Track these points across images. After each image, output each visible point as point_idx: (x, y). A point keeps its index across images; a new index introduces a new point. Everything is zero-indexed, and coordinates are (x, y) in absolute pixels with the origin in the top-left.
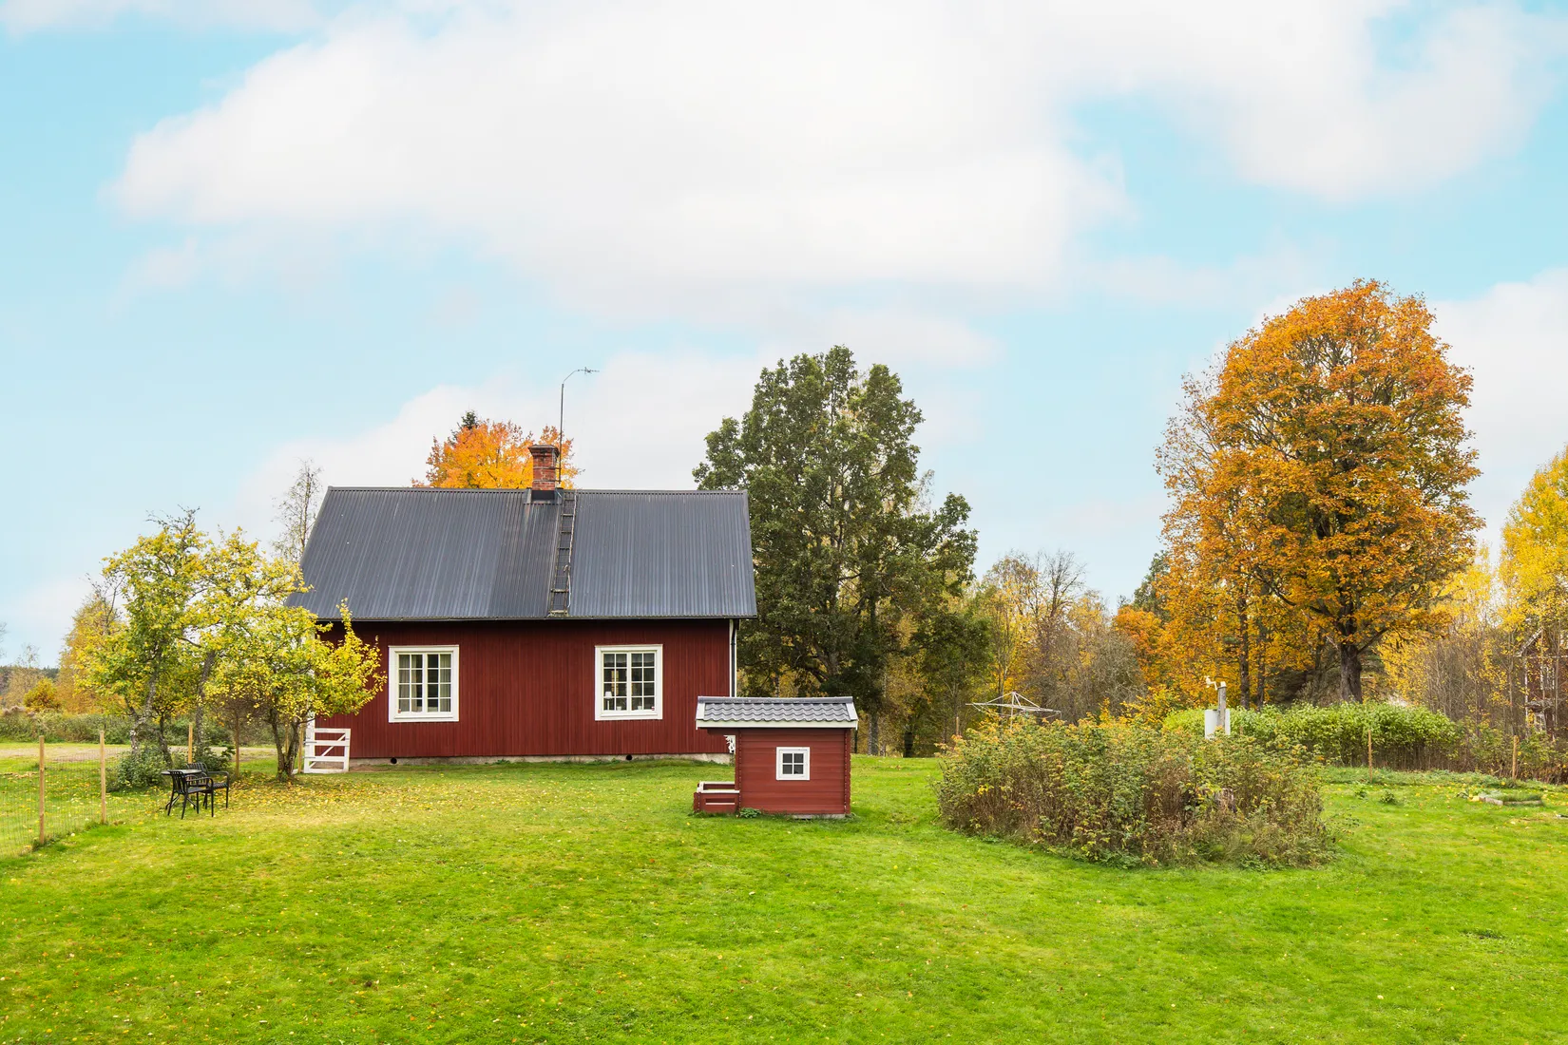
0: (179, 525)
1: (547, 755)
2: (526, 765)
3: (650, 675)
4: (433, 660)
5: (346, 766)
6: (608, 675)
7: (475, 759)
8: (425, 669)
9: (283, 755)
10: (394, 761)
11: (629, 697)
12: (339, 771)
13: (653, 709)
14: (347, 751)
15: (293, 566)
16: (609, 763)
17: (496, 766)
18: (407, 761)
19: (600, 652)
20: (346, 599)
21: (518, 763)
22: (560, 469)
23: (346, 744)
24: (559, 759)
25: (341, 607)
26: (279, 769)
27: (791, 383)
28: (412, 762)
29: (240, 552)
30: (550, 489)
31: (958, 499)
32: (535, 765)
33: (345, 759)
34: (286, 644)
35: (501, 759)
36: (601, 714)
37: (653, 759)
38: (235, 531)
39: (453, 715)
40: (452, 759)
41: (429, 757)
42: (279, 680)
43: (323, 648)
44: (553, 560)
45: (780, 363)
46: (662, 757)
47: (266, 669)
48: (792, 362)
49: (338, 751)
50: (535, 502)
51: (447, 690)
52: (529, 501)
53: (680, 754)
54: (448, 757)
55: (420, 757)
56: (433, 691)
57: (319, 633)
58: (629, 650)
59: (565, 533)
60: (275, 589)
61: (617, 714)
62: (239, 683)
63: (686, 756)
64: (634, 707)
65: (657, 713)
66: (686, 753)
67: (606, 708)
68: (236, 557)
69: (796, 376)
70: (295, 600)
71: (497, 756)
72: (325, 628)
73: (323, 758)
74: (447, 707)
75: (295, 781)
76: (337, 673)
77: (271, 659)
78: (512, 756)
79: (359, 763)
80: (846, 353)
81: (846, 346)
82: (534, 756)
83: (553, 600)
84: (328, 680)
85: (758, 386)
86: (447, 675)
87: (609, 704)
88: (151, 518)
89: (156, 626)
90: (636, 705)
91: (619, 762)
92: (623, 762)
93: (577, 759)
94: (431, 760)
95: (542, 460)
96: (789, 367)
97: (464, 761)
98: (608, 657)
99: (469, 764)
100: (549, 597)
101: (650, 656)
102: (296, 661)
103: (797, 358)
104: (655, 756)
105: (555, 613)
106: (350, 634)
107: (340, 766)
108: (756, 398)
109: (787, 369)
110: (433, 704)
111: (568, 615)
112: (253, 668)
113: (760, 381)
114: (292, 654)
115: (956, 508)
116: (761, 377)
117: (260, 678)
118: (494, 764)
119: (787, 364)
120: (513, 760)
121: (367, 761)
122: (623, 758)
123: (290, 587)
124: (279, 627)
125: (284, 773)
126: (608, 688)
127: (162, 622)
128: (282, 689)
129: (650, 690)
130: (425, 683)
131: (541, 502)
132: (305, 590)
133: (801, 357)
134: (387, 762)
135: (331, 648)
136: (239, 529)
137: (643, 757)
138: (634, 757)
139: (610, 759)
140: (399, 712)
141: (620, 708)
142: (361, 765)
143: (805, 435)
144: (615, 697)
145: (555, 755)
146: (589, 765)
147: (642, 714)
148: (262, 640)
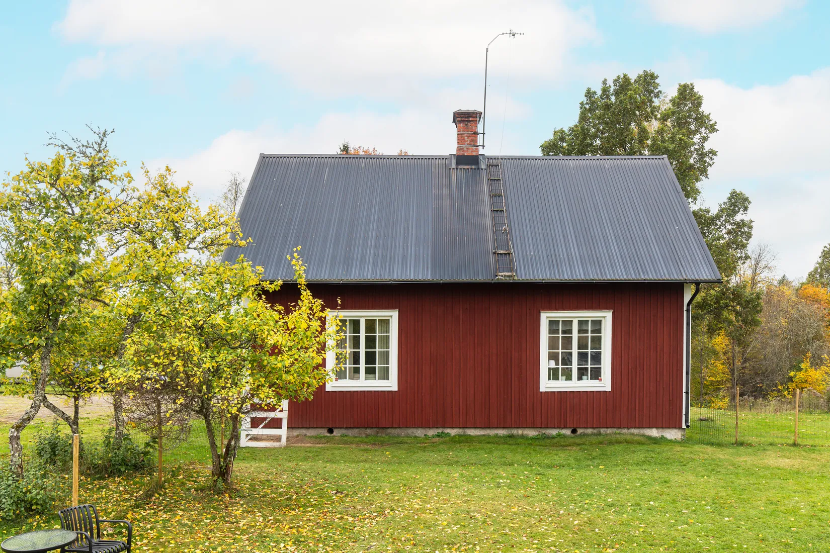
0: (89, 151)
1: (489, 427)
2: (469, 440)
3: (597, 341)
4: (371, 325)
5: (284, 439)
6: (553, 344)
7: (414, 430)
8: (363, 334)
9: (219, 456)
10: (331, 431)
11: (575, 366)
12: (277, 444)
13: (600, 380)
14: (285, 423)
15: (230, 212)
16: (554, 438)
17: (436, 439)
18: (344, 431)
19: (545, 317)
20: (299, 248)
21: (460, 436)
22: (484, 134)
23: (284, 415)
24: (502, 432)
25: (293, 257)
26: (213, 475)
27: (613, 98)
28: (350, 433)
29: (168, 196)
30: (474, 154)
31: (739, 195)
32: (479, 440)
33: (283, 432)
34: (221, 307)
35: (440, 431)
36: (546, 385)
37: (600, 434)
38: (163, 171)
39: (391, 384)
40: (389, 430)
41: (366, 428)
42: (213, 358)
43: (269, 314)
44: (488, 221)
45: (604, 82)
46: (609, 431)
47: (193, 344)
48: (615, 81)
49: (276, 423)
50: (460, 167)
51: (386, 357)
52: (454, 166)
53: (628, 428)
54: (386, 428)
55: (358, 428)
56: (370, 358)
57: (265, 292)
58: (575, 316)
59: (495, 196)
60: (209, 241)
61: (561, 385)
62: (156, 365)
63: (635, 431)
64: (580, 378)
65: (605, 384)
66: (635, 428)
67: (549, 379)
68: (164, 202)
69: (617, 93)
70: (232, 254)
71: (437, 428)
72: (273, 286)
73: (259, 431)
74: (385, 375)
75: (235, 492)
76: (290, 349)
77: (202, 328)
78: (452, 428)
79: (296, 432)
80: (653, 77)
81: (652, 71)
82: (475, 428)
83: (497, 261)
84: (279, 358)
85: (582, 104)
86: (386, 341)
87: (554, 374)
88: (51, 141)
89: (43, 281)
90: (582, 373)
91: (564, 436)
92: (569, 436)
93: (520, 432)
94: (369, 431)
95: (466, 125)
96: (612, 85)
97: (403, 432)
98: (553, 323)
99: (408, 436)
100: (492, 259)
101: (597, 323)
102: (236, 330)
103: (619, 77)
104: (602, 431)
105: (503, 276)
106: (306, 295)
107: (278, 439)
108: (582, 113)
109: (610, 86)
110: (370, 371)
111: (516, 278)
112: (176, 343)
113: (585, 100)
114: (231, 322)
115: (737, 202)
116: (586, 96)
117: (187, 357)
118: (433, 437)
119: (610, 83)
120: (453, 432)
121: (304, 431)
122: (567, 432)
123: (228, 239)
124: (212, 283)
125: (220, 481)
126: (553, 357)
127: (53, 275)
128: (217, 372)
129: (597, 358)
130: (362, 350)
131: (466, 167)
132: (243, 243)
133: (622, 76)
134: (324, 432)
135: (280, 313)
136: (168, 169)
137: (589, 431)
138: (580, 431)
139: (554, 432)
140: (336, 380)
141: (564, 378)
142: (298, 436)
143: (627, 139)
144: (560, 366)
145: (497, 428)
146: (533, 438)
147: (588, 385)
148: (190, 301)
